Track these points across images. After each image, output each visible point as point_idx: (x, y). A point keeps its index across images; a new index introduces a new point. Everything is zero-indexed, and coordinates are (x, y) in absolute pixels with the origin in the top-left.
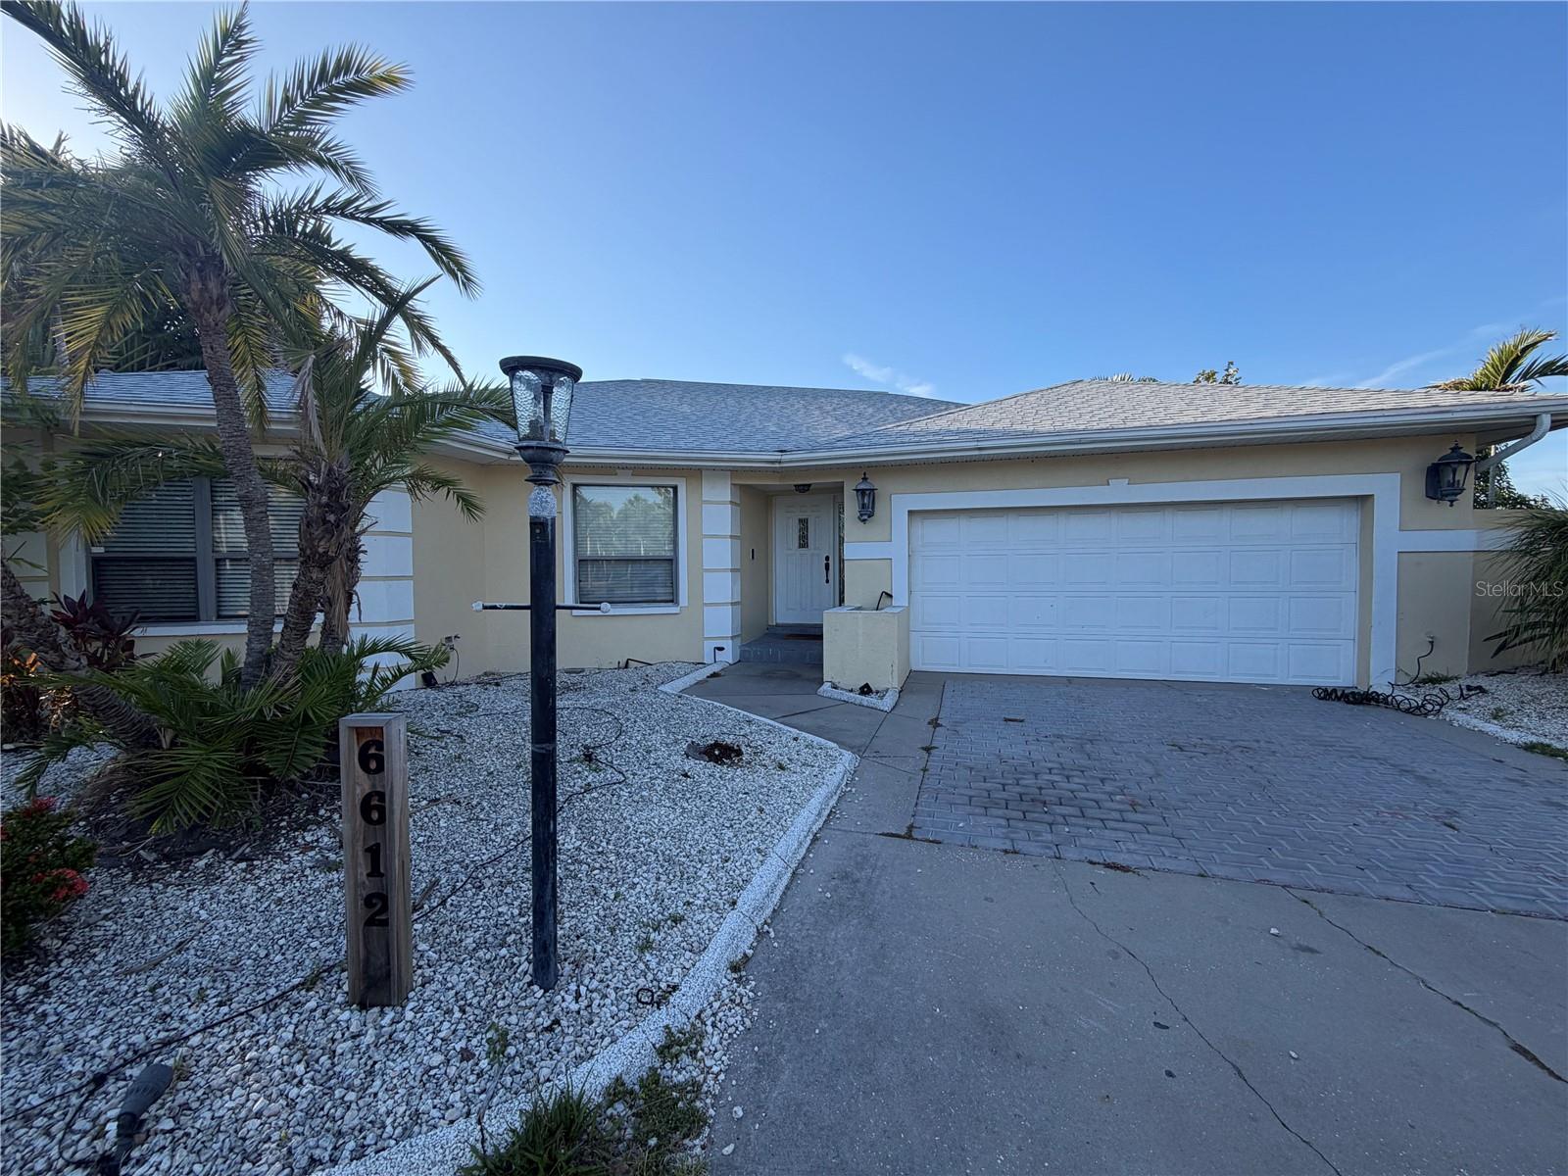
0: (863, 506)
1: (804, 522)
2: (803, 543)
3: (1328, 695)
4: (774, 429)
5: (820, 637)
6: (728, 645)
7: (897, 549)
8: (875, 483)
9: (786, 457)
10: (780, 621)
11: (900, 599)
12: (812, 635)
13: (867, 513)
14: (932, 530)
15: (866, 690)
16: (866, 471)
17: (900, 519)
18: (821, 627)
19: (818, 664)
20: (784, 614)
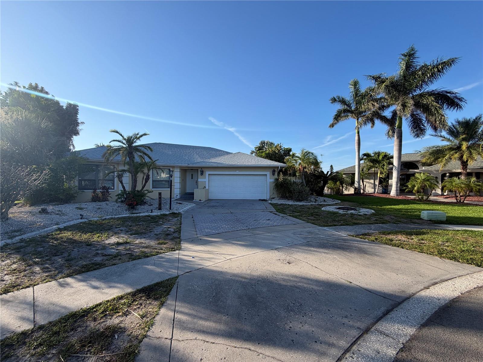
0: (201, 173)
1: (192, 175)
2: (192, 178)
3: (260, 200)
4: (187, 159)
5: (194, 194)
6: (179, 195)
7: (207, 180)
8: (203, 170)
9: (189, 165)
10: (187, 192)
11: (207, 188)
12: (193, 194)
13: (202, 174)
14: (213, 177)
15: (200, 200)
16: (202, 168)
17: (207, 176)
18: (194, 193)
19: (193, 198)
20: (188, 191)
